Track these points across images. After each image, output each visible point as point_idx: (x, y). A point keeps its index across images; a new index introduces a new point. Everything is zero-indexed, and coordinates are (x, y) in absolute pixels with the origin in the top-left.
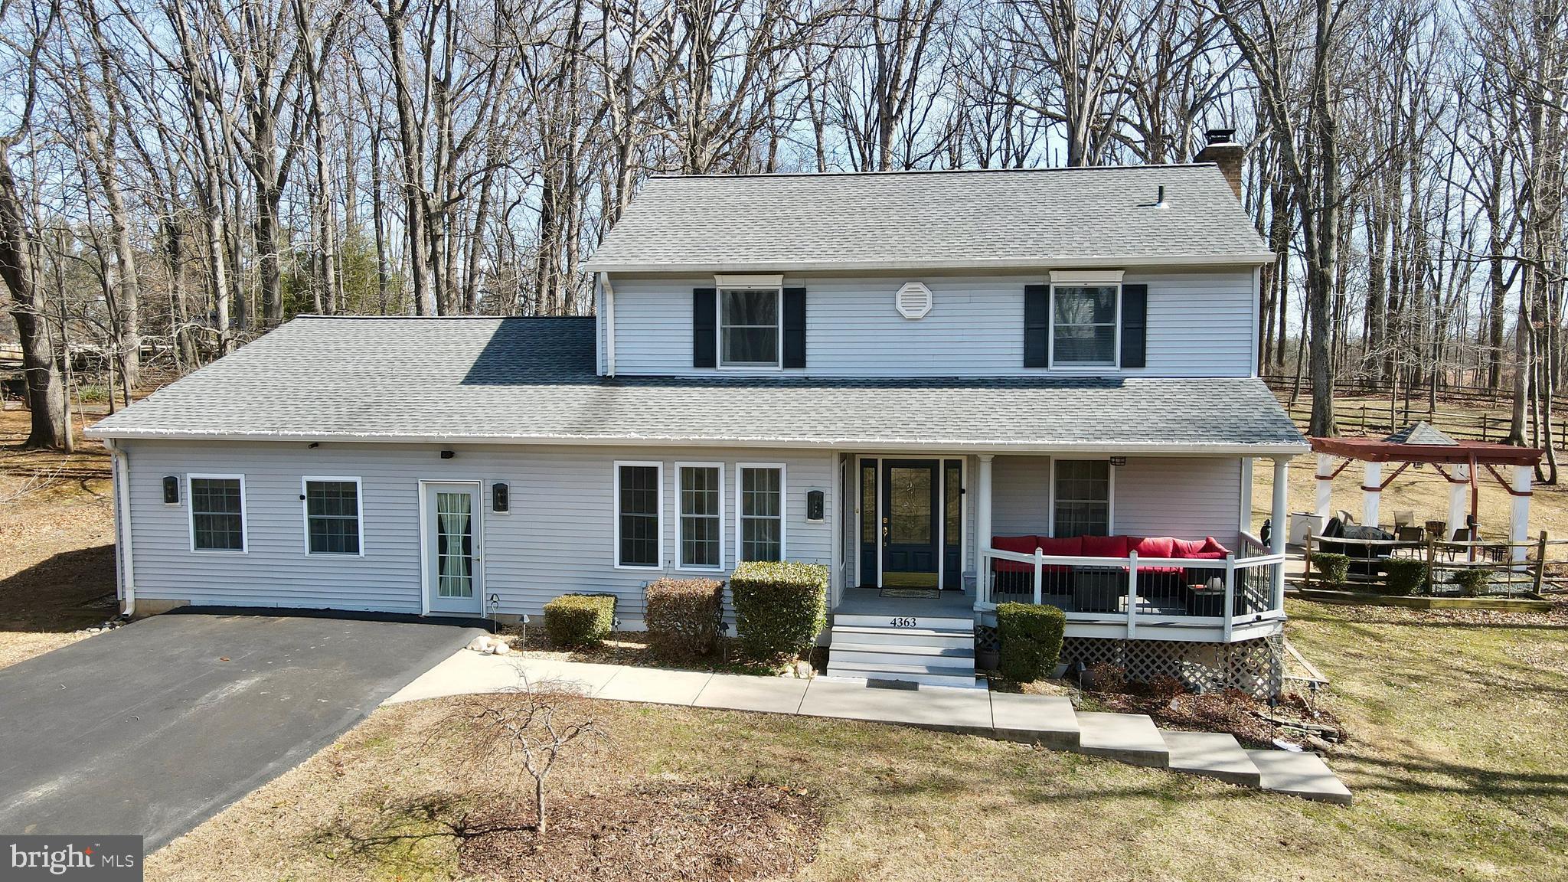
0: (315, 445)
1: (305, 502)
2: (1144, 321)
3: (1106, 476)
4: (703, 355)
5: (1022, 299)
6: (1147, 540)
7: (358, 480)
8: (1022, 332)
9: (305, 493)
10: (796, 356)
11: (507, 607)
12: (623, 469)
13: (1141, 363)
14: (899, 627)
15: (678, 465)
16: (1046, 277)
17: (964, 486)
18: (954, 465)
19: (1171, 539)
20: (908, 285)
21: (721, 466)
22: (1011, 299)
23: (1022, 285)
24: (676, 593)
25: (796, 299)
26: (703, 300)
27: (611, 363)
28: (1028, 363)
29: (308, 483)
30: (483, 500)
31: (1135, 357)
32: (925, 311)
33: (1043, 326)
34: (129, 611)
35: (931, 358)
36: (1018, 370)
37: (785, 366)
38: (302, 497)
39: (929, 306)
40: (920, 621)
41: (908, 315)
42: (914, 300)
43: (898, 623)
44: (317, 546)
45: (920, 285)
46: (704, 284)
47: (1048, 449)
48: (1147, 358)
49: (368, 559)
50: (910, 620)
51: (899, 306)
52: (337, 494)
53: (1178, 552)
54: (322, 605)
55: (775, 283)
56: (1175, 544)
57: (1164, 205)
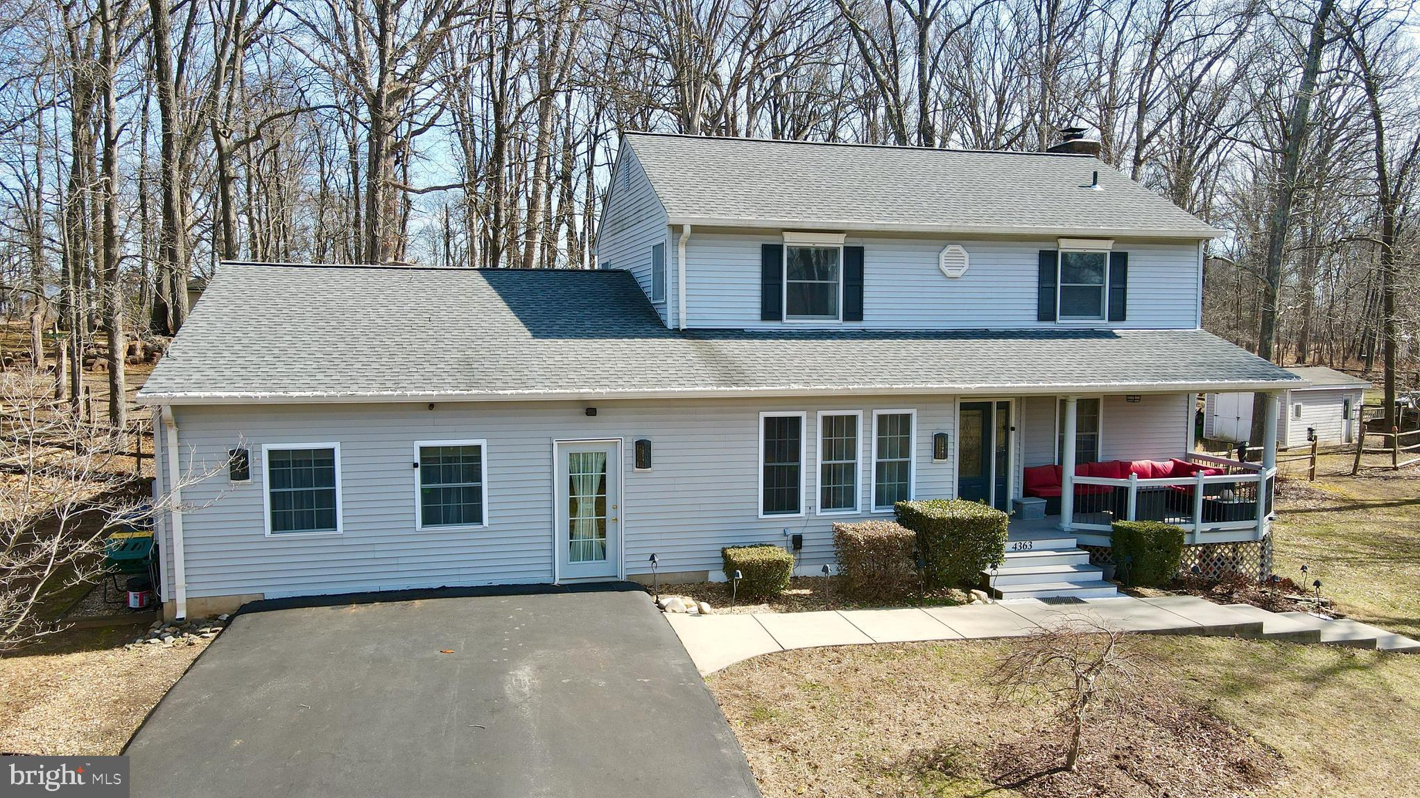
0: (431, 406)
1: (418, 471)
2: (1125, 282)
3: (1096, 411)
4: (770, 310)
5: (1036, 262)
6: (1134, 463)
7: (483, 443)
8: (1036, 290)
9: (417, 459)
10: (854, 310)
11: (668, 565)
12: (767, 420)
13: (1122, 317)
14: (1019, 551)
15: (821, 414)
16: (1055, 244)
17: (1013, 423)
18: (1004, 406)
19: (1150, 461)
20: (950, 248)
21: (859, 414)
22: (1030, 262)
23: (1037, 251)
24: (884, 535)
25: (855, 257)
26: (771, 255)
27: (683, 316)
28: (1041, 318)
29: (422, 449)
30: (623, 456)
31: (1119, 313)
32: (963, 270)
33: (1054, 285)
34: (181, 614)
35: (966, 313)
36: (1032, 324)
37: (846, 319)
38: (416, 465)
39: (967, 266)
40: (1036, 544)
41: (950, 273)
42: (955, 261)
43: (1018, 547)
44: (430, 518)
45: (959, 248)
46: (772, 240)
47: (1055, 391)
48: (1127, 313)
49: (492, 528)
50: (1028, 543)
51: (943, 266)
52: (457, 459)
53: (1156, 473)
54: (436, 584)
55: (838, 241)
56: (1153, 466)
57: (1098, 188)
